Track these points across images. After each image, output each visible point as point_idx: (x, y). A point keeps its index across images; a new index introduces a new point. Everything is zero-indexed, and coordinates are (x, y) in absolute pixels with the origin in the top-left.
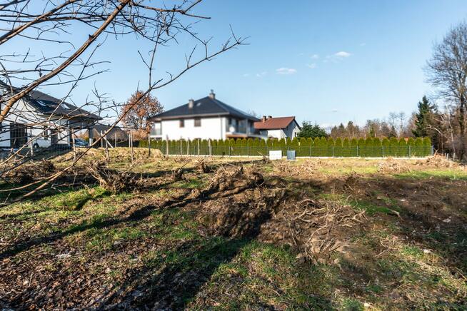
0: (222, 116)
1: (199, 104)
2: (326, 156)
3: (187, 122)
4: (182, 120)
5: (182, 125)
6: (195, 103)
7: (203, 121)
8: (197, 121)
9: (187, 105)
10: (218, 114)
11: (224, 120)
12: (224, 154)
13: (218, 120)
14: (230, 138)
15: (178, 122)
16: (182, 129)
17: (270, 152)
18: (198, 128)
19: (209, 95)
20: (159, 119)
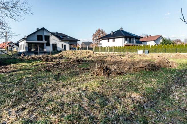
0: (122, 37)
1: (115, 33)
2: (162, 52)
3: (110, 40)
4: (108, 39)
5: (109, 41)
6: (114, 33)
7: (116, 39)
8: (114, 40)
9: (111, 34)
10: (121, 37)
11: (123, 38)
12: (121, 52)
13: (121, 39)
14: (126, 45)
15: (107, 40)
16: (109, 42)
17: (138, 51)
18: (114, 42)
19: (120, 29)
20: (101, 39)
